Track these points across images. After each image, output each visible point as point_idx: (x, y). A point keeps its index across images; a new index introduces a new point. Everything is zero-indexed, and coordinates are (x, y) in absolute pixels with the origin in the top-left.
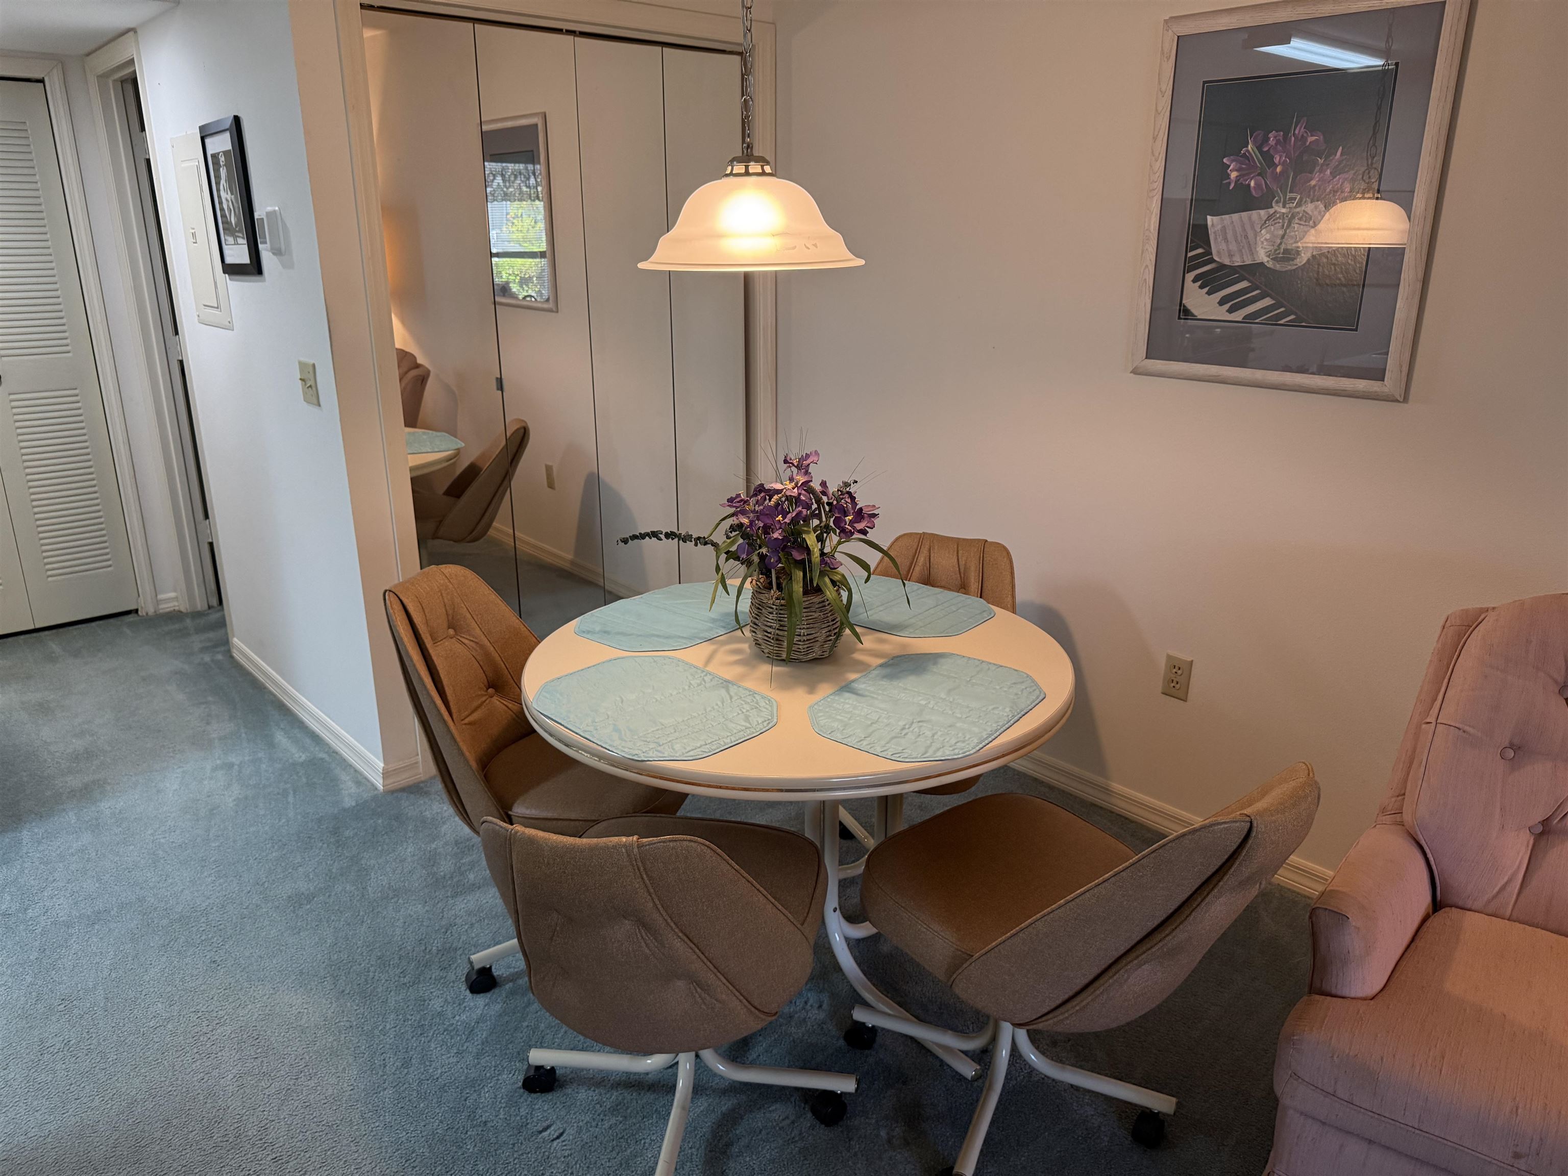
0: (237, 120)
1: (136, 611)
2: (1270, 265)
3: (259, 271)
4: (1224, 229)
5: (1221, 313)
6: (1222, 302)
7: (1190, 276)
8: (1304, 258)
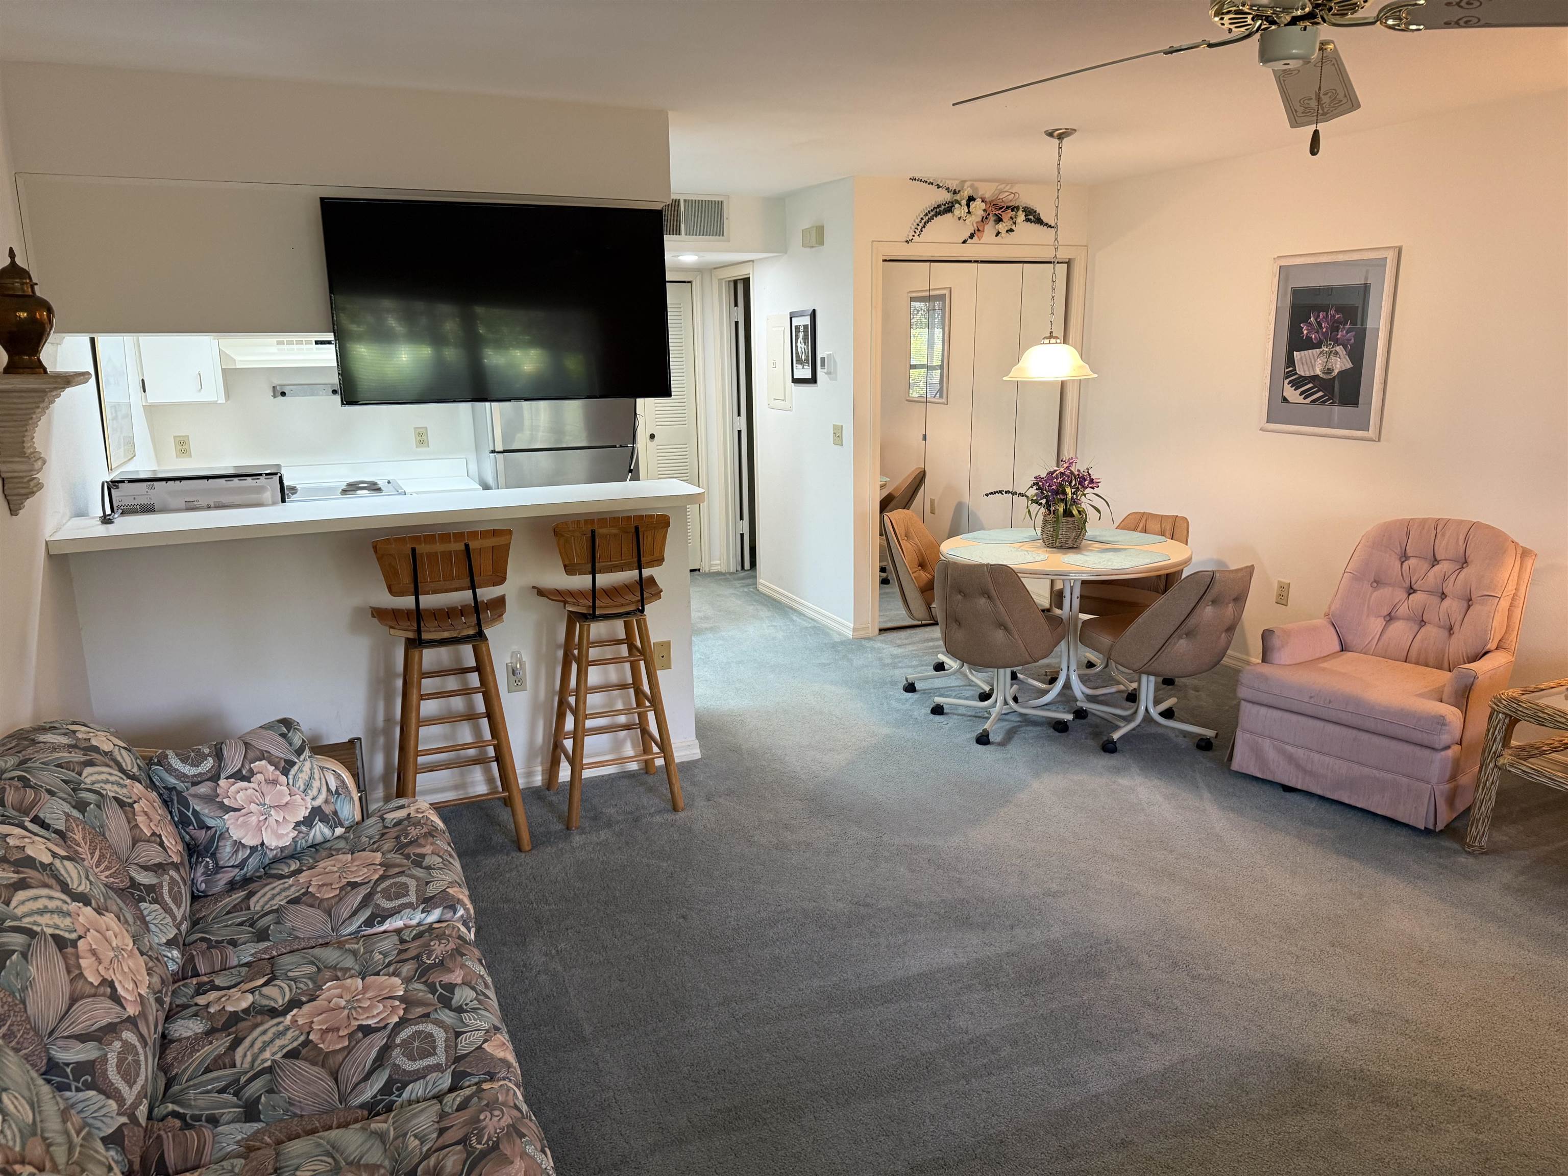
0: (814, 311)
1: (699, 570)
2: (1321, 375)
3: (815, 382)
4: (1301, 358)
5: (1300, 399)
6: (1301, 395)
7: (1287, 381)
8: (1336, 372)
